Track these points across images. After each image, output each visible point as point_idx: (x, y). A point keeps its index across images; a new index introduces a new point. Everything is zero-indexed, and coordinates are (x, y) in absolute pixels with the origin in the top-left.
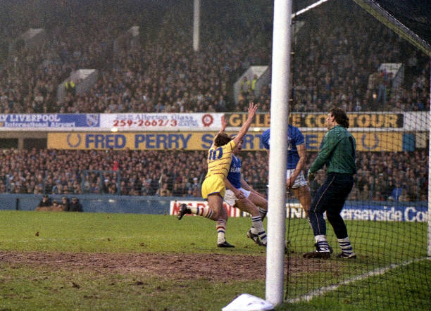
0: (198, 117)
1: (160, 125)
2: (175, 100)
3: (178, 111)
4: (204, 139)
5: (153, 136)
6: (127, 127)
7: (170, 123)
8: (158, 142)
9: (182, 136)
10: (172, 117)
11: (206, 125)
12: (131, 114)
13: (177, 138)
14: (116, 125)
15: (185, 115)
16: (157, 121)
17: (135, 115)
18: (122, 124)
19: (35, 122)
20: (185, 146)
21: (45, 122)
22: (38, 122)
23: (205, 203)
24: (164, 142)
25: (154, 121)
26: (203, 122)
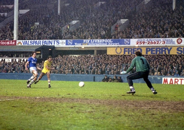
0: (175, 40)
1: (157, 43)
2: (164, 32)
3: (166, 37)
4: (178, 49)
5: (154, 48)
6: (142, 45)
7: (162, 42)
8: (157, 51)
9: (168, 48)
10: (163, 40)
11: (179, 43)
12: (144, 39)
13: (165, 50)
14: (137, 44)
15: (169, 39)
16: (156, 42)
17: (146, 39)
18: (140, 43)
19: (102, 43)
20: (169, 53)
21: (106, 43)
22: (103, 43)
23: (179, 79)
24: (159, 51)
25: (154, 42)
26: (177, 42)
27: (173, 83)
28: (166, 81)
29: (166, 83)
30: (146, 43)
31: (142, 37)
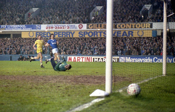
0: (77, 25)
1: (63, 28)
2: (69, 19)
3: (70, 23)
4: (79, 33)
5: (61, 32)
6: (51, 29)
7: (67, 28)
9: (71, 32)
10: (67, 25)
11: (80, 28)
12: (52, 25)
13: (70, 33)
14: (47, 29)
15: (72, 25)
16: (62, 27)
17: (54, 25)
18: (49, 28)
20: (72, 36)
21: (21, 28)
22: (18, 28)
23: (80, 57)
24: (64, 34)
25: (61, 27)
26: (79, 27)
27: (76, 61)
28: (70, 59)
29: (71, 61)
31: (51, 23)
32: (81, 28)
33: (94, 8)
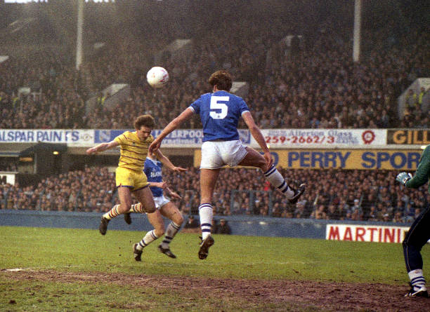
0: (357, 133)
1: (316, 142)
2: (332, 115)
3: (335, 126)
4: (364, 157)
5: (308, 153)
6: (279, 144)
7: (326, 139)
8: (314, 160)
9: (340, 154)
10: (329, 134)
11: (366, 142)
12: (284, 130)
13: (335, 157)
15: (343, 131)
16: (312, 137)
17: (288, 131)
18: (275, 141)
19: (182, 138)
20: (343, 164)
21: (192, 139)
22: (184, 139)
23: (366, 227)
24: (320, 160)
25: (309, 138)
26: (364, 139)
27: (351, 238)
28: (335, 233)
29: (336, 238)
30: (289, 140)
31: (279, 126)
32: (369, 142)
33: (411, 82)
